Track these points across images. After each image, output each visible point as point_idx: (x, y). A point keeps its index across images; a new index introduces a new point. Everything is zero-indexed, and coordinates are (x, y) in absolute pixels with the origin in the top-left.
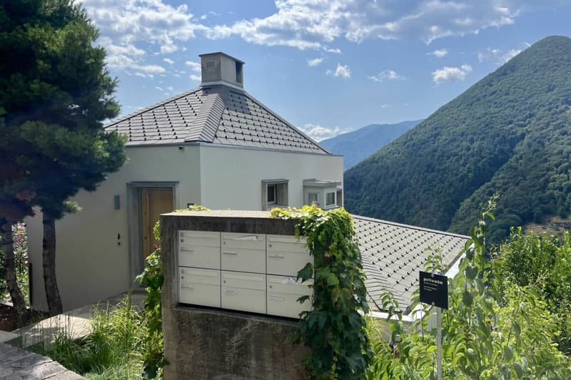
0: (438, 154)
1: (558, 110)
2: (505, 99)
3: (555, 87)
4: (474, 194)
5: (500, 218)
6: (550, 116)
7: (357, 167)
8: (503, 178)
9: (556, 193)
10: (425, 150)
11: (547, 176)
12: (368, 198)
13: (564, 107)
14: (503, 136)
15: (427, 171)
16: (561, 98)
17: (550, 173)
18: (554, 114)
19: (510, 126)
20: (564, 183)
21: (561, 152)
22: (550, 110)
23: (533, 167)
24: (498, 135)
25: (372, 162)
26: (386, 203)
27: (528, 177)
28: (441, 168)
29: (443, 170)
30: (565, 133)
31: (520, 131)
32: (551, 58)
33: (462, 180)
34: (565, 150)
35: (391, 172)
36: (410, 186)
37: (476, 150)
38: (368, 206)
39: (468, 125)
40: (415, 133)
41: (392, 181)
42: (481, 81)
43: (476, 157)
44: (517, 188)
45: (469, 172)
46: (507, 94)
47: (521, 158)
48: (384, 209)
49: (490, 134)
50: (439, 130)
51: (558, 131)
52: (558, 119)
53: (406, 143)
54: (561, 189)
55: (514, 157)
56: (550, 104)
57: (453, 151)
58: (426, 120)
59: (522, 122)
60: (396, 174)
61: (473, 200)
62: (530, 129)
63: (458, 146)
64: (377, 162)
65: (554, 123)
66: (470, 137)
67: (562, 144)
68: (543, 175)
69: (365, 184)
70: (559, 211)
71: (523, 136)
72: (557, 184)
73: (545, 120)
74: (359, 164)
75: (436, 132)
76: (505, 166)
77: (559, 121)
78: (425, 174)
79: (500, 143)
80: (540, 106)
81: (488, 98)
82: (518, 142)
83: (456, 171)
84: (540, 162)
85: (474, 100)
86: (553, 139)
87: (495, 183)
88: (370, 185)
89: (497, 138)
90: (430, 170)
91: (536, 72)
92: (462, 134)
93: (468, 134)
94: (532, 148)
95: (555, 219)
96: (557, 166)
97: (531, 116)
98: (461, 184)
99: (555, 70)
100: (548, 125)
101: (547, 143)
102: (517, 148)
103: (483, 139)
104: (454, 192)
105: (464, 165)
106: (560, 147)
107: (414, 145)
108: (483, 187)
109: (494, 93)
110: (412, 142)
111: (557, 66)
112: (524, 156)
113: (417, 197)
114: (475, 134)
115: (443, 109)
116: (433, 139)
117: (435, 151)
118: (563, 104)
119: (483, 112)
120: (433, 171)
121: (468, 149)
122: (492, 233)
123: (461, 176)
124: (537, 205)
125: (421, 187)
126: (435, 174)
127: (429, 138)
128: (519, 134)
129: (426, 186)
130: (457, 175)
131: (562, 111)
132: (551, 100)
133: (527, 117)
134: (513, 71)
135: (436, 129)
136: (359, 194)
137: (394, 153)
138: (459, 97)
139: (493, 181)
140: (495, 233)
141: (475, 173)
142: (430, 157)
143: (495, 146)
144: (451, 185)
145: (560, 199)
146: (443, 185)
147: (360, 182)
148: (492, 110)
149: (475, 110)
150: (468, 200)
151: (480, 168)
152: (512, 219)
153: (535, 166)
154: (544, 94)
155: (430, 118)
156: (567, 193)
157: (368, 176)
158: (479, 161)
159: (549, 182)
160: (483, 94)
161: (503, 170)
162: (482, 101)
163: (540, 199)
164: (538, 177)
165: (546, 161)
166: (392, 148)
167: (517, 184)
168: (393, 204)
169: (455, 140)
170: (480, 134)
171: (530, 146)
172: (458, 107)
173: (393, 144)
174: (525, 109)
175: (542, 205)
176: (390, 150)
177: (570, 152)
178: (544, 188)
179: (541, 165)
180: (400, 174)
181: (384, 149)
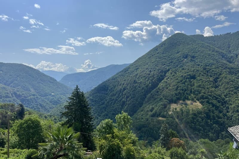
0: (138, 76)
1: (181, 60)
2: (162, 56)
3: (179, 52)
4: (152, 92)
5: (162, 101)
6: (178, 63)
7: (106, 81)
8: (162, 86)
9: (181, 91)
10: (133, 75)
11: (177, 85)
12: (111, 94)
13: (183, 59)
14: (162, 70)
15: (134, 83)
16: (182, 56)
17: (179, 84)
18: (179, 62)
19: (164, 66)
20: (184, 88)
21: (182, 76)
22: (178, 60)
23: (173, 82)
24: (160, 69)
25: (112, 79)
26: (118, 96)
27: (171, 86)
28: (139, 82)
29: (140, 83)
30: (183, 69)
31: (168, 68)
32: (178, 41)
33: (147, 87)
34: (184, 76)
35: (120, 83)
36: (127, 89)
37: (152, 75)
38: (111, 97)
39: (149, 65)
40: (129, 68)
41: (121, 87)
42: (154, 48)
43: (152, 78)
44: (167, 90)
45: (150, 83)
46: (163, 54)
47: (168, 78)
48: (117, 99)
49: (157, 69)
51: (181, 68)
52: (181, 64)
53: (125, 72)
54: (183, 90)
55: (166, 78)
56: (178, 58)
57: (143, 75)
58: (133, 63)
59: (168, 65)
60: (122, 84)
61: (151, 94)
62: (171, 67)
63: (145, 74)
64: (114, 79)
66: (150, 70)
67: (183, 73)
68: (176, 85)
69: (109, 88)
70: (182, 99)
71: (169, 70)
72: (181, 88)
73: (176, 64)
74: (107, 80)
75: (137, 68)
76: (163, 81)
77: (181, 65)
78: (133, 84)
79: (161, 72)
80: (175, 59)
81: (156, 55)
82: (167, 72)
83: (144, 83)
84: (175, 80)
85: (151, 55)
86: (179, 71)
87: (159, 88)
88: (112, 89)
89: (160, 71)
90: (135, 82)
91: (173, 46)
92: (147, 69)
94: (172, 75)
95: (181, 102)
96: (181, 81)
97: (172, 62)
98: (147, 88)
99: (179, 45)
100: (177, 66)
101: (177, 73)
102: (167, 74)
103: (155, 71)
104: (144, 92)
105: (148, 81)
106: (182, 74)
108: (155, 89)
109: (158, 53)
110: (128, 71)
111: (180, 44)
112: (169, 78)
113: (130, 93)
114: (151, 69)
115: (140, 59)
116: (136, 70)
117: (137, 75)
118: (182, 58)
119: (154, 60)
120: (136, 83)
121: (149, 74)
122: (159, 107)
123: (147, 85)
124: (174, 96)
125: (132, 89)
126: (137, 84)
127: (134, 70)
128: (167, 69)
129: (134, 89)
130: (145, 84)
131: (182, 61)
132: (178, 57)
133: (170, 63)
134: (165, 45)
135: (137, 66)
136: (107, 93)
137: (121, 76)
138: (145, 54)
139: (158, 87)
140: (160, 107)
141: (152, 84)
142: (135, 77)
143: (159, 73)
144: (143, 88)
145: (183, 94)
146: (140, 89)
147: (108, 88)
148: (158, 59)
149: (152, 59)
150: (150, 94)
151: (153, 82)
152: (166, 101)
153: (174, 81)
154: (176, 54)
155: (135, 62)
156: (185, 91)
157: (110, 85)
158: (153, 79)
159: (178, 87)
160: (154, 53)
161: (162, 83)
162: (154, 56)
163: (176, 94)
164: (174, 86)
165: (177, 79)
166: (120, 74)
167: (167, 88)
168: (121, 96)
169: (144, 71)
170: (153, 69)
171: (171, 73)
172: (145, 58)
173: (120, 72)
174: (170, 60)
175: (176, 96)
176: (119, 74)
177: (185, 76)
178: (177, 89)
179: (176, 81)
180: (123, 84)
181: (117, 74)
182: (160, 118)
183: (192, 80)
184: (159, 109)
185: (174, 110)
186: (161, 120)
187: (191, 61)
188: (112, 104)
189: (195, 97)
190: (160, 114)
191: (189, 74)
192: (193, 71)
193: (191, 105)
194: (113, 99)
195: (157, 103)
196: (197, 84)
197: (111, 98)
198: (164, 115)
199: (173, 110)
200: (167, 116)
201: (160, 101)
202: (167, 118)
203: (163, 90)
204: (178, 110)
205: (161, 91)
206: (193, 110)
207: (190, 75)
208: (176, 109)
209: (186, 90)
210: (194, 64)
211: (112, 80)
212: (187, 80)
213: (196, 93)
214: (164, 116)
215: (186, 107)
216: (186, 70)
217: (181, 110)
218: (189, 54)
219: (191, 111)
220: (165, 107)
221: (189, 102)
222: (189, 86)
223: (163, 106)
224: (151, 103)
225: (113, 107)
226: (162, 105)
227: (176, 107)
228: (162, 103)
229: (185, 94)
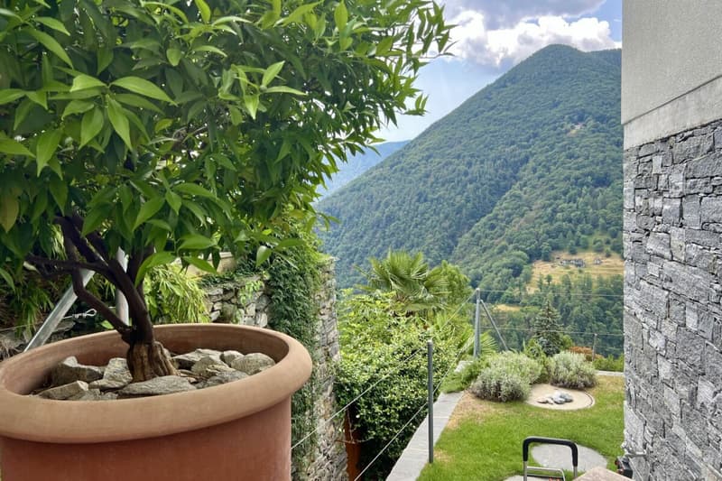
0: (432, 179)
1: (563, 129)
2: (507, 116)
3: (559, 103)
4: (474, 228)
5: (505, 256)
6: (555, 136)
8: (506, 208)
9: (565, 225)
10: (415, 176)
11: (554, 206)
12: (347, 235)
13: (569, 126)
14: (505, 159)
15: (418, 201)
16: (567, 116)
17: (558, 201)
18: (559, 134)
19: (512, 147)
20: (573, 214)
21: (568, 178)
22: (555, 129)
23: (538, 195)
24: (499, 159)
26: (371, 241)
27: (534, 207)
28: (435, 197)
29: (437, 199)
30: (571, 157)
31: (524, 153)
32: (554, 69)
33: (459, 211)
35: (376, 202)
36: (399, 220)
37: (474, 175)
38: (349, 245)
39: (465, 146)
40: (403, 155)
41: (378, 214)
42: (479, 93)
43: (474, 184)
44: (522, 221)
45: (467, 201)
46: (507, 110)
47: (525, 185)
48: (368, 248)
49: (490, 157)
50: (431, 151)
51: (564, 153)
52: (563, 140)
53: (392, 167)
54: (570, 221)
55: (518, 184)
56: (555, 122)
57: (448, 177)
58: (417, 139)
59: (526, 143)
60: (382, 204)
61: (473, 235)
62: (534, 151)
63: (454, 171)
64: (359, 190)
65: (560, 145)
66: (467, 159)
67: (569, 168)
68: (550, 205)
69: (344, 217)
70: (568, 246)
71: (526, 160)
72: (565, 215)
73: (550, 140)
74: (336, 193)
75: (427, 153)
76: (507, 194)
77: (565, 143)
78: (417, 204)
79: (502, 167)
80: (544, 125)
81: (487, 114)
82: (522, 164)
83: (452, 201)
84: (546, 190)
85: (472, 115)
86: (559, 163)
87: (497, 215)
88: (350, 218)
89: (499, 162)
90: (422, 199)
91: (538, 85)
92: (459, 156)
93: (464, 156)
94: (537, 174)
95: (564, 255)
96: (565, 194)
97: (535, 135)
98: (458, 216)
99: (559, 84)
100: (552, 148)
101: (552, 168)
102: (521, 173)
103: (483, 162)
104: (450, 227)
105: (461, 193)
106: (567, 172)
107: (402, 170)
108: (484, 220)
109: (492, 108)
110: (401, 165)
112: (528, 183)
113: (407, 232)
114: (473, 156)
116: (424, 162)
117: (428, 176)
118: (569, 122)
119: (482, 130)
120: (426, 200)
121: (466, 174)
122: (496, 274)
123: (459, 207)
124: (545, 240)
125: (412, 220)
126: (428, 204)
127: (419, 161)
128: (522, 157)
129: (418, 219)
130: (453, 205)
131: (567, 131)
132: (555, 119)
133: (530, 138)
134: (514, 83)
135: (427, 149)
136: (337, 231)
137: (379, 179)
139: (494, 212)
140: (499, 274)
141: (474, 203)
142: (422, 183)
143: (497, 170)
144: (447, 217)
145: (570, 232)
146: (437, 218)
147: (338, 215)
148: (492, 128)
149: (473, 128)
150: (467, 235)
151: (479, 197)
152: (519, 256)
153: (542, 194)
154: (548, 110)
156: (576, 225)
157: (347, 208)
158: (478, 188)
159: (557, 213)
160: (481, 109)
161: (506, 199)
162: (480, 117)
163: (548, 233)
164: (544, 207)
165: (553, 188)
166: (376, 173)
167: (522, 216)
168: (379, 241)
169: (451, 163)
170: (478, 157)
171: (535, 170)
172: (453, 124)
173: (377, 168)
174: (528, 128)
175: (551, 240)
176: (373, 175)
177: (577, 179)
178: (551, 219)
179: (548, 193)
180: (387, 205)
181: (367, 174)
182: (502, 307)
183: (597, 190)
184: (496, 279)
185: (545, 282)
186: (504, 313)
187: (596, 130)
188: (354, 264)
189: (608, 242)
190: (500, 295)
191: (587, 170)
192: (603, 162)
193: (596, 267)
194: (356, 251)
195: (490, 262)
196: (615, 203)
197: (351, 247)
198: (513, 297)
199: (541, 282)
200: (523, 301)
201: (500, 256)
202: (524, 305)
203: (508, 223)
204: (556, 280)
205: (503, 224)
206: (601, 282)
207: (590, 174)
208: (549, 279)
209: (579, 221)
210: (603, 140)
211: (351, 191)
212: (584, 191)
213: (612, 228)
214: (512, 302)
215: (580, 271)
216: (580, 160)
217: (567, 282)
218: (589, 109)
219: (595, 285)
220: (517, 272)
221: (588, 257)
222: (589, 207)
223: (511, 270)
224: (473, 260)
225: (356, 274)
226: (505, 266)
227: (549, 273)
228: (505, 260)
229: (578, 233)
